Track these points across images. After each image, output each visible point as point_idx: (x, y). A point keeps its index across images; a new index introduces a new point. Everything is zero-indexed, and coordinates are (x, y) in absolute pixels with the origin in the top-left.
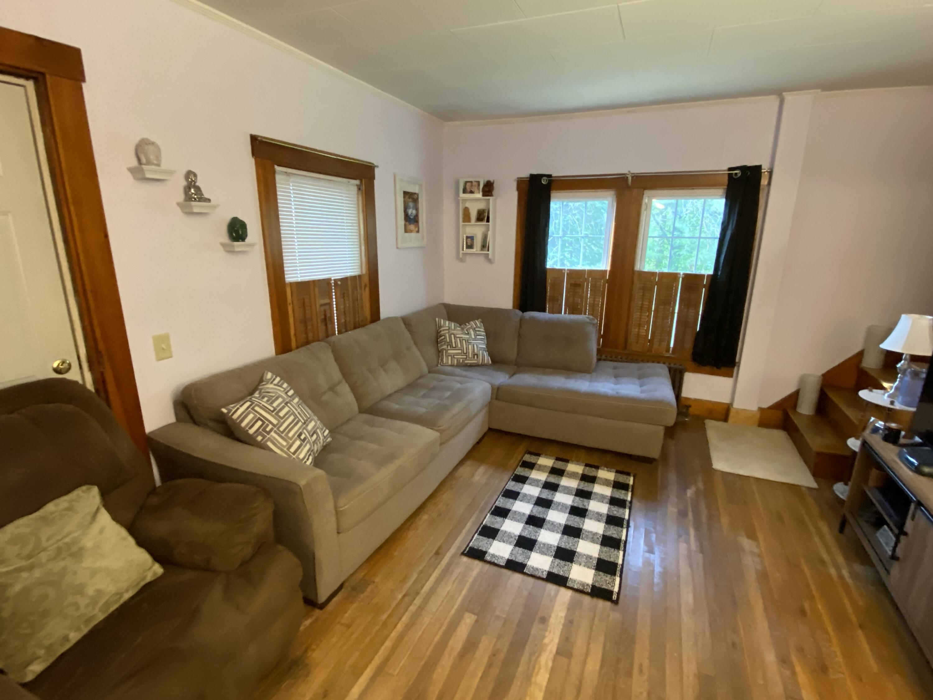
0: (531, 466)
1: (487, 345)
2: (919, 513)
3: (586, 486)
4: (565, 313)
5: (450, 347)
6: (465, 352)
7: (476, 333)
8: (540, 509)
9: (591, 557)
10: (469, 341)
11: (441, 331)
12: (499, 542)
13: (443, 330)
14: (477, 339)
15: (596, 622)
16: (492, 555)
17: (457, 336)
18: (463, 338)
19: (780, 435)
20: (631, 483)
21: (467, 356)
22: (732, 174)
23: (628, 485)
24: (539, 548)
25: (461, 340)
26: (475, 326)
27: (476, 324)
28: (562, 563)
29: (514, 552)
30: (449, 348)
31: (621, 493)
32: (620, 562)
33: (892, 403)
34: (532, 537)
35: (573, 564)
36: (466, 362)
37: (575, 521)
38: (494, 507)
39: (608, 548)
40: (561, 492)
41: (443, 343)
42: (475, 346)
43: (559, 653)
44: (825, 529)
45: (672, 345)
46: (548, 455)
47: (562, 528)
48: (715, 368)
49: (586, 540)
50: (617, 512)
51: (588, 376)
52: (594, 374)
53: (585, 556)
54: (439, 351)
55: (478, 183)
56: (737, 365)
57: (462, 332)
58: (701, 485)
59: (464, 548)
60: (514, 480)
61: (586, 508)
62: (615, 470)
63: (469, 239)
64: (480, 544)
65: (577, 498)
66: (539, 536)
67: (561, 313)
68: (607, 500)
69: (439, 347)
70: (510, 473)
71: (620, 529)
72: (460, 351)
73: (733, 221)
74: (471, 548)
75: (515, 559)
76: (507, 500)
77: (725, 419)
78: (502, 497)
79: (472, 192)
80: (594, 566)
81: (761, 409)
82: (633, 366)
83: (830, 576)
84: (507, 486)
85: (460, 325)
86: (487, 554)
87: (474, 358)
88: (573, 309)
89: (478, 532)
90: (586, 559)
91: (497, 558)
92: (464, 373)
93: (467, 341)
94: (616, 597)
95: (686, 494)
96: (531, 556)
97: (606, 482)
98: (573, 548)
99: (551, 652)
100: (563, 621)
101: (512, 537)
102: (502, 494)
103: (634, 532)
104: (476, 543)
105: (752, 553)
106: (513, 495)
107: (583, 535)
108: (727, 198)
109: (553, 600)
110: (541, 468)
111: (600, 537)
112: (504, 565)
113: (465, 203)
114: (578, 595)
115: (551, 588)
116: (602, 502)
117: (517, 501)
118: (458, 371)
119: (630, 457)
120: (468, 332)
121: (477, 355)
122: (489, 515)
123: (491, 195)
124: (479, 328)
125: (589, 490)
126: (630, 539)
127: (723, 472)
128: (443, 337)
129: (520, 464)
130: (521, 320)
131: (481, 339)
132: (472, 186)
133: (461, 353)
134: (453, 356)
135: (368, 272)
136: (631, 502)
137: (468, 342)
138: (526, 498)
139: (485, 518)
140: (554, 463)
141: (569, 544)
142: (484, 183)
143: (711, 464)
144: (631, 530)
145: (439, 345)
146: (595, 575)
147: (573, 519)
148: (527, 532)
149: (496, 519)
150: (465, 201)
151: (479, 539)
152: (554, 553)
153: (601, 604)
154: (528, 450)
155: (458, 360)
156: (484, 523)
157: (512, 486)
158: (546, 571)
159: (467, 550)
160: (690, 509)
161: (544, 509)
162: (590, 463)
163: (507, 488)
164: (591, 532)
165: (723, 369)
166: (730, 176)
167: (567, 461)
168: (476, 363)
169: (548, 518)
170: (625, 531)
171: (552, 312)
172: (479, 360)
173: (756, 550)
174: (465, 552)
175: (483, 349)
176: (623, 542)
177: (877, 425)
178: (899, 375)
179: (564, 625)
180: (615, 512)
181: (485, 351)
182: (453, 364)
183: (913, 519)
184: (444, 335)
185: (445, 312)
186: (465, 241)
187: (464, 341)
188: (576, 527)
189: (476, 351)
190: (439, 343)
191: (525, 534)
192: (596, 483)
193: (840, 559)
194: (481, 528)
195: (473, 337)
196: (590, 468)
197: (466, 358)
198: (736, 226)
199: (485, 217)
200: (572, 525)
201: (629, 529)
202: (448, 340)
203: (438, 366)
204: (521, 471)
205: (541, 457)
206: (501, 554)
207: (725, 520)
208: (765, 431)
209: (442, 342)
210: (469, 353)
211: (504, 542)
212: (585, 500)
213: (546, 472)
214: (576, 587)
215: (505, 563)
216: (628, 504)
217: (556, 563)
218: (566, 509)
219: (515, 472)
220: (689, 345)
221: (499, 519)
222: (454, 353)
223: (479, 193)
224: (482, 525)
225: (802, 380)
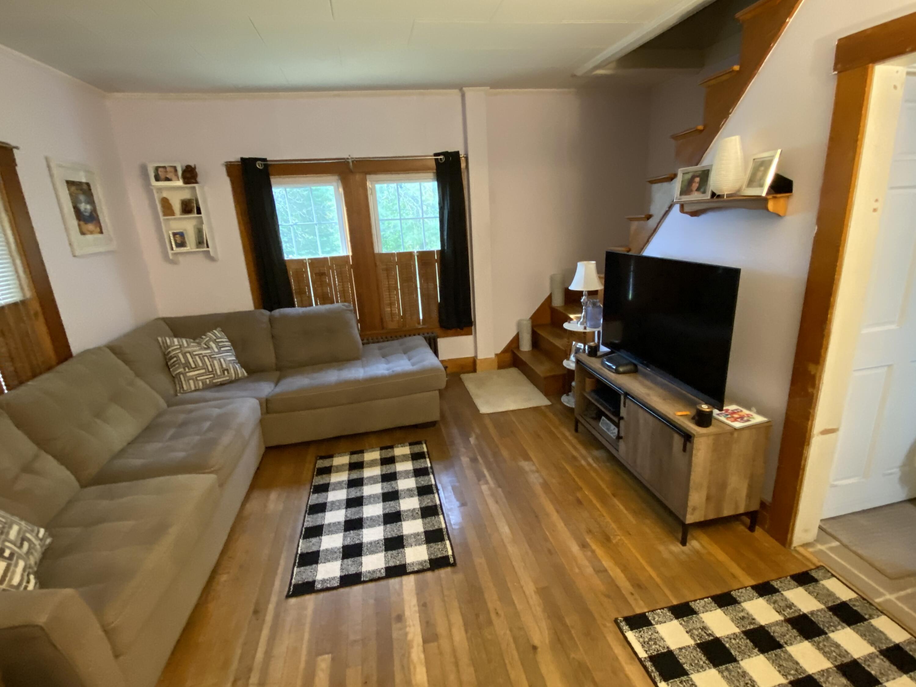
0: (327, 471)
1: (237, 357)
2: (627, 401)
3: (388, 469)
4: (316, 304)
5: (189, 369)
6: (210, 369)
7: (219, 345)
8: (353, 510)
9: (418, 534)
10: (213, 356)
11: (169, 352)
12: (324, 564)
13: (173, 350)
14: (221, 352)
15: (446, 592)
16: (322, 581)
17: (195, 353)
18: (204, 355)
19: (514, 372)
20: (425, 450)
21: (214, 374)
22: (438, 159)
23: (424, 453)
24: (367, 549)
25: (202, 357)
26: (215, 338)
27: (215, 335)
28: (394, 552)
29: (344, 566)
30: (187, 370)
31: (420, 462)
32: (443, 526)
33: (585, 328)
34: (357, 542)
35: (405, 549)
36: (214, 381)
37: (391, 507)
38: (304, 530)
39: (429, 518)
40: (367, 484)
41: (177, 366)
42: (222, 360)
43: (425, 641)
44: (567, 434)
45: (421, 317)
46: (341, 453)
47: (382, 519)
48: (459, 329)
49: (408, 520)
50: (424, 481)
51: (359, 362)
52: (364, 359)
53: (412, 536)
54: (174, 377)
55: (175, 168)
56: (473, 324)
57: (200, 348)
58: (478, 431)
59: (287, 589)
60: (314, 492)
61: (397, 489)
62: (407, 444)
63: (178, 236)
64: (304, 577)
65: (385, 484)
66: (362, 537)
67: (312, 305)
68: (412, 474)
69: (172, 372)
70: (308, 487)
71: (431, 496)
72: (203, 371)
73: (447, 201)
74: (295, 585)
75: (348, 572)
76: (315, 516)
77: (474, 371)
78: (309, 516)
79: (168, 179)
80: (424, 541)
81: (497, 355)
82: (395, 343)
83: (582, 465)
84: (310, 501)
85: (194, 339)
86: (316, 583)
87: (224, 374)
88: (324, 299)
89: (297, 564)
90: (415, 537)
91: (328, 582)
92: (217, 395)
93: (210, 357)
94: (452, 559)
95: (470, 442)
96: (363, 562)
97: (404, 458)
98: (399, 534)
99: (418, 645)
100: (417, 608)
101: (335, 552)
102: (308, 512)
103: (444, 493)
104: (299, 578)
105: (532, 471)
106: (321, 508)
107: (404, 515)
108: (438, 180)
109: (400, 593)
110: (339, 469)
111: (418, 511)
112: (339, 584)
113: (161, 193)
114: (420, 576)
115: (394, 582)
116: (409, 478)
117: (327, 513)
118: (208, 394)
119: (416, 427)
120: (207, 346)
121: (227, 370)
122: (301, 541)
123: (196, 182)
124: (221, 338)
125: (393, 471)
126: (443, 501)
127: (488, 414)
128: (175, 359)
129: (315, 473)
130: (270, 320)
131: (227, 351)
132: (166, 172)
133: (206, 372)
134: (195, 379)
135: (35, 294)
136: (431, 467)
137: (212, 358)
138: (335, 506)
139: (298, 546)
140: (350, 458)
141: (394, 531)
142: (182, 169)
143: (478, 411)
144: (441, 491)
145: (171, 370)
146: (428, 549)
147: (388, 505)
148: (349, 539)
149: (311, 542)
150: (160, 190)
151: (300, 571)
152: (384, 547)
153: (444, 573)
154: (318, 456)
155: (204, 383)
156: (299, 552)
157: (315, 499)
158: (382, 569)
159: (291, 590)
160: (477, 454)
161: (357, 509)
162: (383, 446)
163: (311, 504)
164: (409, 510)
165: (466, 329)
166: (436, 160)
167: (362, 452)
168: (228, 380)
169: (365, 516)
170: (436, 495)
171: (302, 305)
172: (232, 376)
173: (534, 468)
174: (291, 593)
175: (233, 362)
176: (439, 507)
177: (578, 346)
178: (584, 307)
179: (420, 612)
180: (423, 482)
181: (237, 363)
182: (197, 388)
183: (625, 406)
184: (175, 357)
185: (167, 328)
186: (172, 238)
187: (206, 358)
188: (394, 511)
189: (224, 366)
190: (170, 367)
191: (348, 542)
192: (397, 462)
193: (584, 452)
194: (297, 558)
195: (216, 350)
196: (385, 450)
197: (214, 376)
198: (450, 205)
199: (194, 208)
200: (390, 512)
201: (439, 492)
202: (183, 361)
203: (177, 395)
204: (319, 480)
205: (335, 457)
206: (332, 576)
207: (505, 453)
208: (503, 371)
209: (174, 366)
210: (216, 370)
211: (329, 561)
212: (393, 482)
213: (345, 471)
214: (416, 569)
215: (339, 582)
216: (430, 470)
217: (389, 555)
218: (379, 498)
219: (313, 484)
220: (435, 314)
221: (314, 540)
222: (195, 375)
223: (179, 180)
224: (298, 555)
225: (519, 324)
